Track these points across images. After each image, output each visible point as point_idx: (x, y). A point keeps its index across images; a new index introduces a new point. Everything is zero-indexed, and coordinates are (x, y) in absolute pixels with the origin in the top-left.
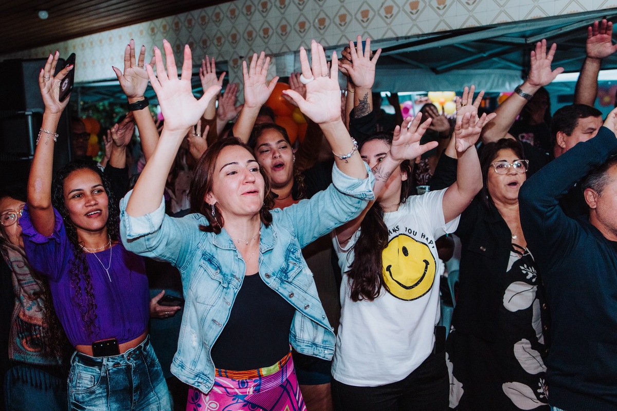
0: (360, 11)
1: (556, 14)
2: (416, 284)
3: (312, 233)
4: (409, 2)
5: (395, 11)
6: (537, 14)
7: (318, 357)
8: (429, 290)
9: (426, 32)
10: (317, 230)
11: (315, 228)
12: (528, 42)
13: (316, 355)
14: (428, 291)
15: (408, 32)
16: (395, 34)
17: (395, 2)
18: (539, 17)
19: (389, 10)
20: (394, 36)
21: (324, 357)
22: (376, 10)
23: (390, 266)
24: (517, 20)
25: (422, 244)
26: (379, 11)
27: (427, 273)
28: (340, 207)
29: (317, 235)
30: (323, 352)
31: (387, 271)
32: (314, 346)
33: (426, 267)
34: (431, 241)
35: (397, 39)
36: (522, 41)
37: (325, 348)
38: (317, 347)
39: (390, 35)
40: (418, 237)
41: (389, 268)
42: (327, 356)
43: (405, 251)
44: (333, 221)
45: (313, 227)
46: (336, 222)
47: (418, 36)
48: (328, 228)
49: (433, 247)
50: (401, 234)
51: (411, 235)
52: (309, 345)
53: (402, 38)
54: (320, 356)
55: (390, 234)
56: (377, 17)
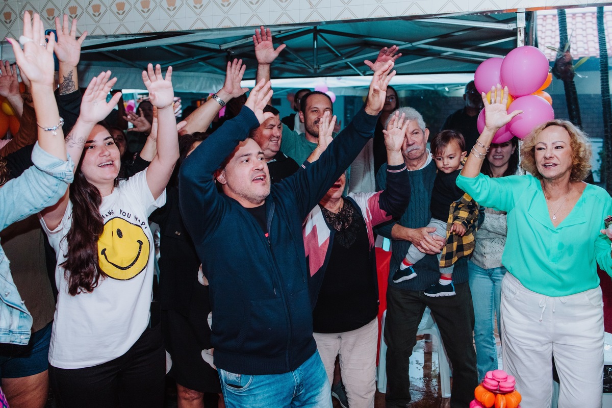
0: (68, 7)
1: (242, 26)
2: (132, 264)
3: (4, 221)
4: (115, 3)
5: (102, 10)
6: (227, 24)
7: (14, 343)
8: (145, 268)
9: (133, 32)
10: (10, 217)
11: (8, 216)
12: (222, 48)
13: (13, 342)
14: (143, 269)
15: (116, 31)
16: (103, 31)
17: (102, 2)
18: (228, 27)
19: (96, 8)
20: (103, 34)
21: (20, 343)
22: (84, 8)
23: (105, 250)
24: (211, 28)
25: (135, 226)
26: (86, 8)
27: (141, 252)
28: (37, 191)
29: (9, 223)
30: (19, 338)
31: (102, 254)
32: (11, 333)
33: (140, 247)
34: (143, 222)
35: (106, 36)
36: (217, 47)
37: (21, 334)
38: (13, 333)
39: (98, 32)
40: (132, 220)
41: (103, 252)
42: (23, 341)
43: (120, 233)
44: (28, 207)
45: (6, 214)
46: (31, 209)
47: (126, 35)
48: (22, 214)
49: (146, 228)
50: (116, 217)
51: (126, 218)
52: (6, 333)
53: (111, 36)
54: (16, 342)
55: (104, 219)
56: (85, 14)
